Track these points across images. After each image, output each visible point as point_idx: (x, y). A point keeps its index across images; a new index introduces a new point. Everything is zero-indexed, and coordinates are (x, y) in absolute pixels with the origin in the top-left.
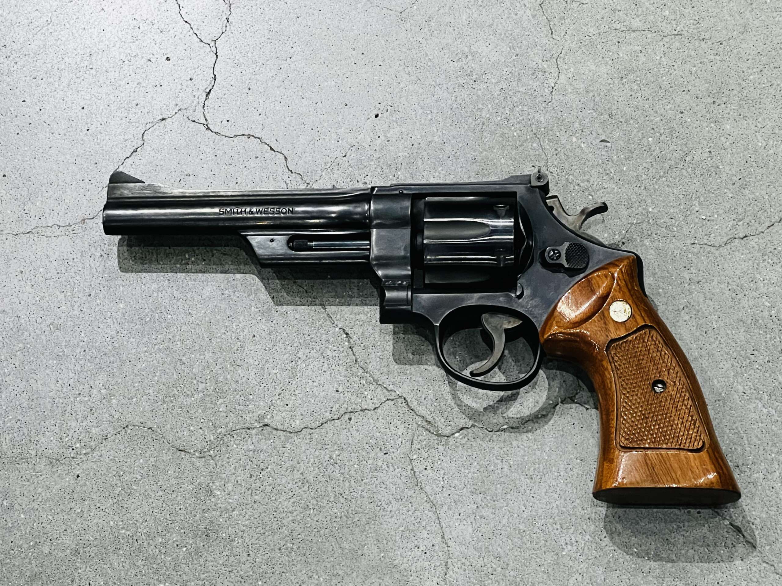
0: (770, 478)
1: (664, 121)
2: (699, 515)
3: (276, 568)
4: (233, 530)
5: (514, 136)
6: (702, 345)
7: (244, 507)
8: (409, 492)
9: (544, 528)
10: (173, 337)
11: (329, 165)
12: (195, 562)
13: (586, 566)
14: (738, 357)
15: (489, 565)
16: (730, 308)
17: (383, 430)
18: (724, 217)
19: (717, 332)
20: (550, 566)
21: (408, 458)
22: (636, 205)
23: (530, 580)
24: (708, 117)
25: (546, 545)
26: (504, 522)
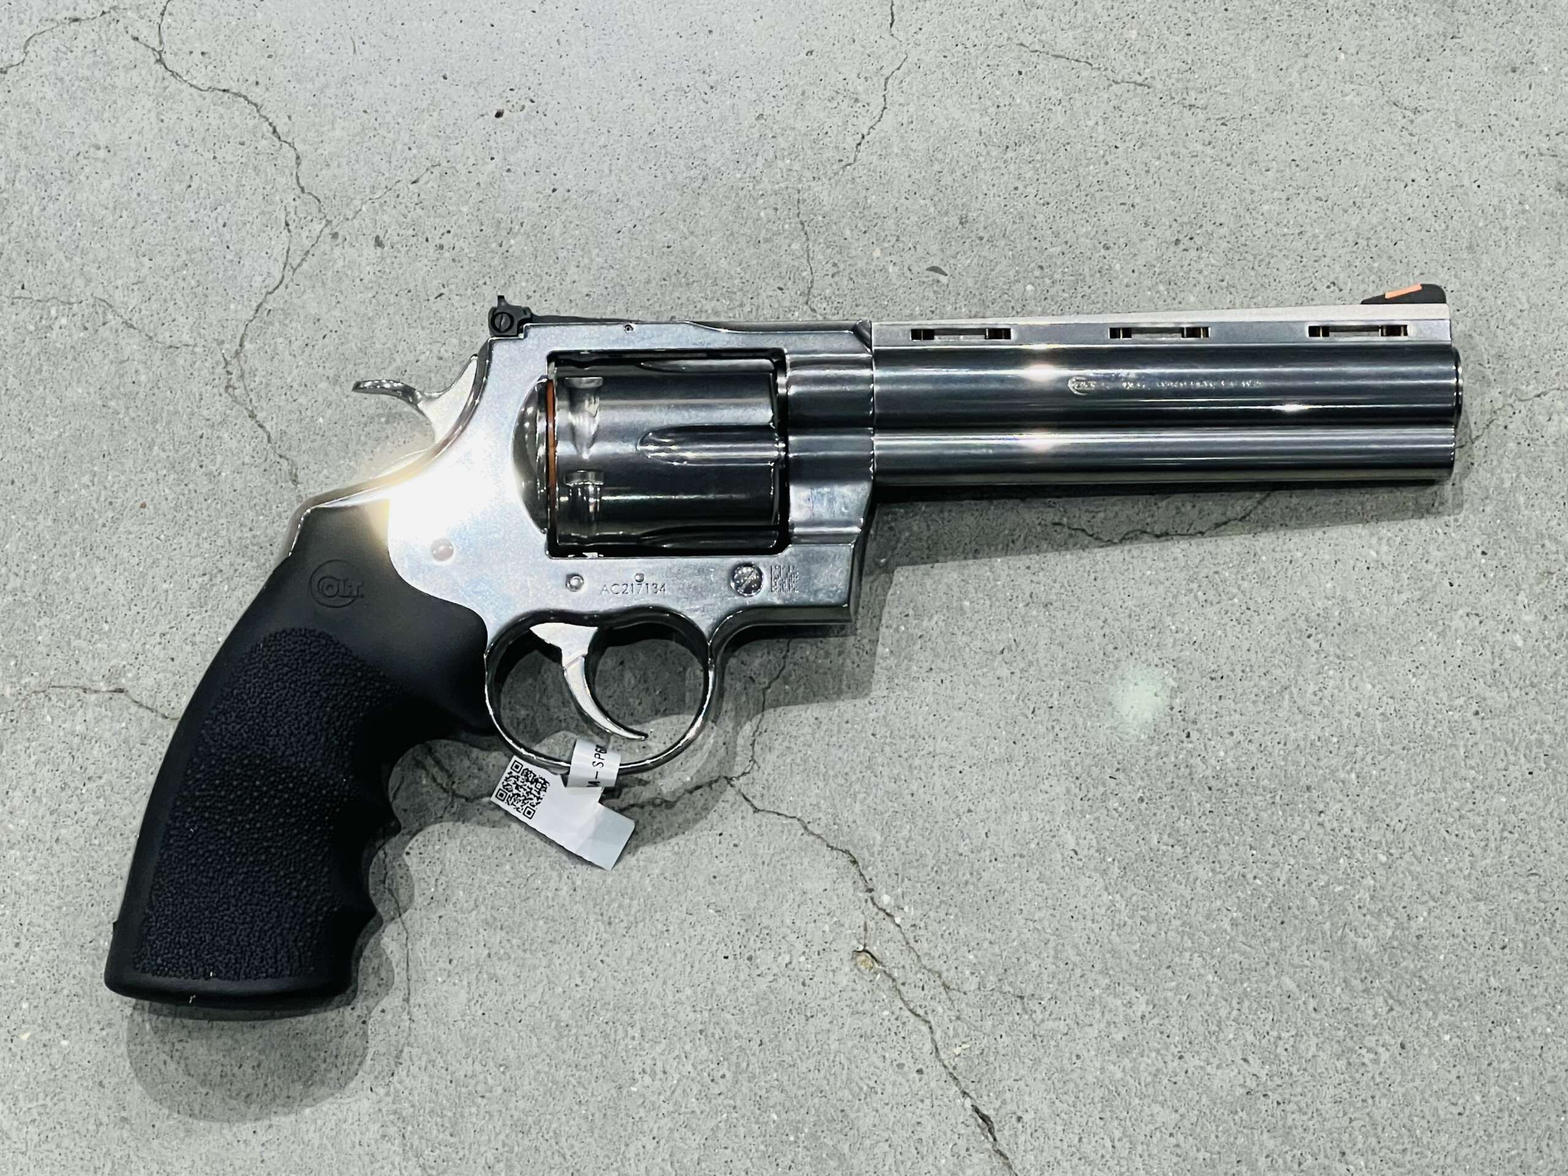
0: (1078, 1035)
1: (1067, 256)
2: (917, 1076)
3: (64, 983)
5: (759, 218)
6: (1019, 736)
7: (33, 846)
9: (607, 1028)
11: (379, 194)
13: (670, 1125)
14: (1084, 776)
15: (481, 1077)
16: (1095, 672)
19: (1056, 715)
20: (599, 1110)
23: (554, 1126)
24: (1157, 270)
25: (602, 1065)
26: (532, 998)
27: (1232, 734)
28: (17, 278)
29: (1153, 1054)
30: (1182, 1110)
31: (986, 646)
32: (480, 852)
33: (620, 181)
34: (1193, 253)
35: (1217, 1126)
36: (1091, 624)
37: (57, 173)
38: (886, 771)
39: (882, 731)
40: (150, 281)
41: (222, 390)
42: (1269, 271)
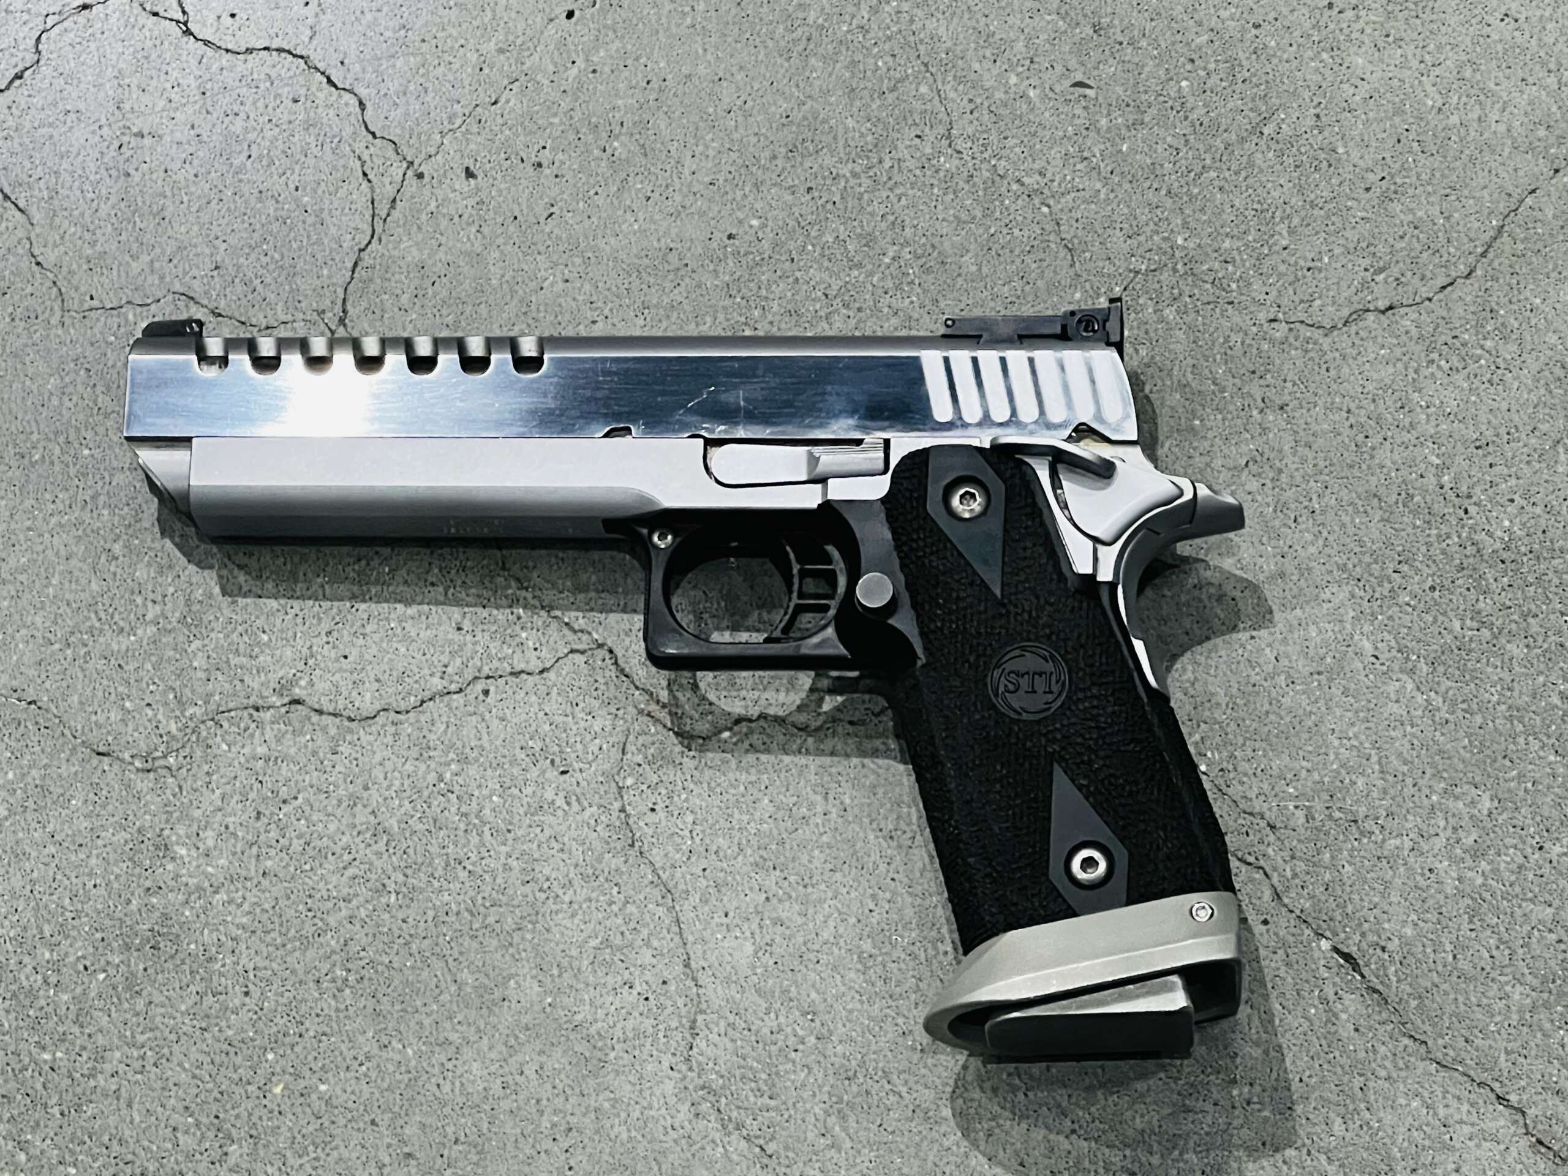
0: (1426, 848)
1: (1217, 44)
2: (1263, 928)
3: (307, 1024)
4: (214, 936)
5: (877, 68)
6: (1286, 549)
7: (240, 886)
8: (614, 861)
9: (915, 949)
10: (92, 498)
11: (459, 122)
12: (126, 1005)
14: (1366, 576)
15: (789, 1030)
16: (1351, 467)
17: (559, 719)
18: (1345, 261)
19: (1320, 519)
21: (613, 785)
22: (1148, 229)
23: (881, 1065)
24: (1316, 39)
25: (918, 990)
26: (825, 935)
27: (1512, 501)
28: (82, 289)
29: (1512, 850)
31: (1230, 463)
32: (732, 791)
33: (717, 58)
34: (1349, 14)
36: (1337, 417)
37: (103, 171)
40: (229, 264)
42: (1434, 17)
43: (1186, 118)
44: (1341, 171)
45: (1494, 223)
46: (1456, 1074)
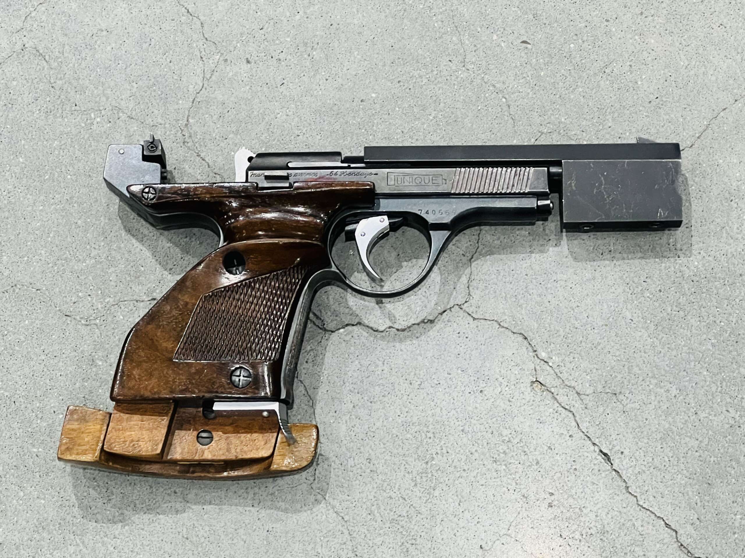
0: (645, 409)
1: (588, 28)
2: (570, 438)
5: (435, 27)
9: (417, 435)
10: (70, 198)
11: (245, 37)
13: (454, 477)
14: (631, 282)
15: (359, 466)
20: (418, 475)
22: (549, 113)
23: (397, 485)
24: (634, 29)
25: (416, 453)
26: (379, 424)
27: (700, 253)
28: (72, 101)
29: (683, 414)
30: (700, 439)
32: (343, 356)
33: (363, 16)
34: (650, 18)
35: (718, 445)
37: (84, 45)
38: (534, 291)
39: (530, 272)
40: (137, 94)
41: (182, 144)
42: (689, 23)
43: (571, 62)
44: (638, 92)
45: (705, 123)
46: (648, 512)
